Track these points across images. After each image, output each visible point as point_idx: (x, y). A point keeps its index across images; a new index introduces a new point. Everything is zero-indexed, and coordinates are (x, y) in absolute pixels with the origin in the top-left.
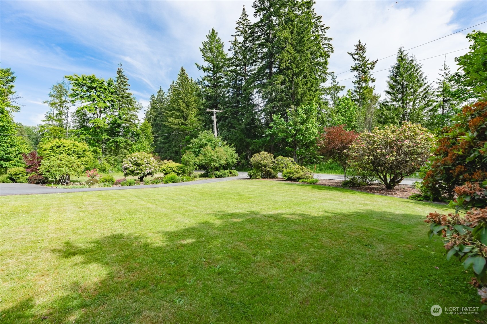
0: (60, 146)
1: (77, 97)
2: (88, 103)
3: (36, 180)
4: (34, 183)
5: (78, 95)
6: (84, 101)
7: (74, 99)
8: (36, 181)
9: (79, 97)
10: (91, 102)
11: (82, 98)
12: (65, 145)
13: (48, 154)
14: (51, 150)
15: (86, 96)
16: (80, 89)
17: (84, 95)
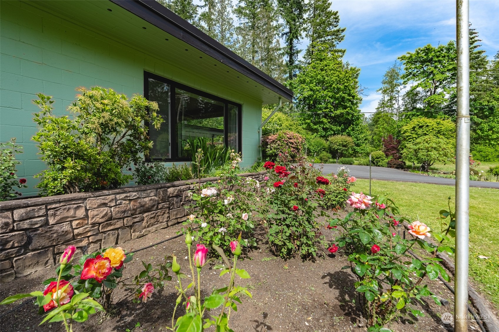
0: (423, 126)
1: (409, 77)
2: (422, 80)
3: (395, 164)
4: (393, 167)
5: (411, 73)
6: (418, 79)
7: (406, 79)
8: (395, 166)
9: (411, 76)
10: (425, 78)
11: (415, 76)
12: (429, 124)
13: (410, 136)
14: (413, 132)
15: (419, 72)
16: (413, 66)
17: (417, 71)
